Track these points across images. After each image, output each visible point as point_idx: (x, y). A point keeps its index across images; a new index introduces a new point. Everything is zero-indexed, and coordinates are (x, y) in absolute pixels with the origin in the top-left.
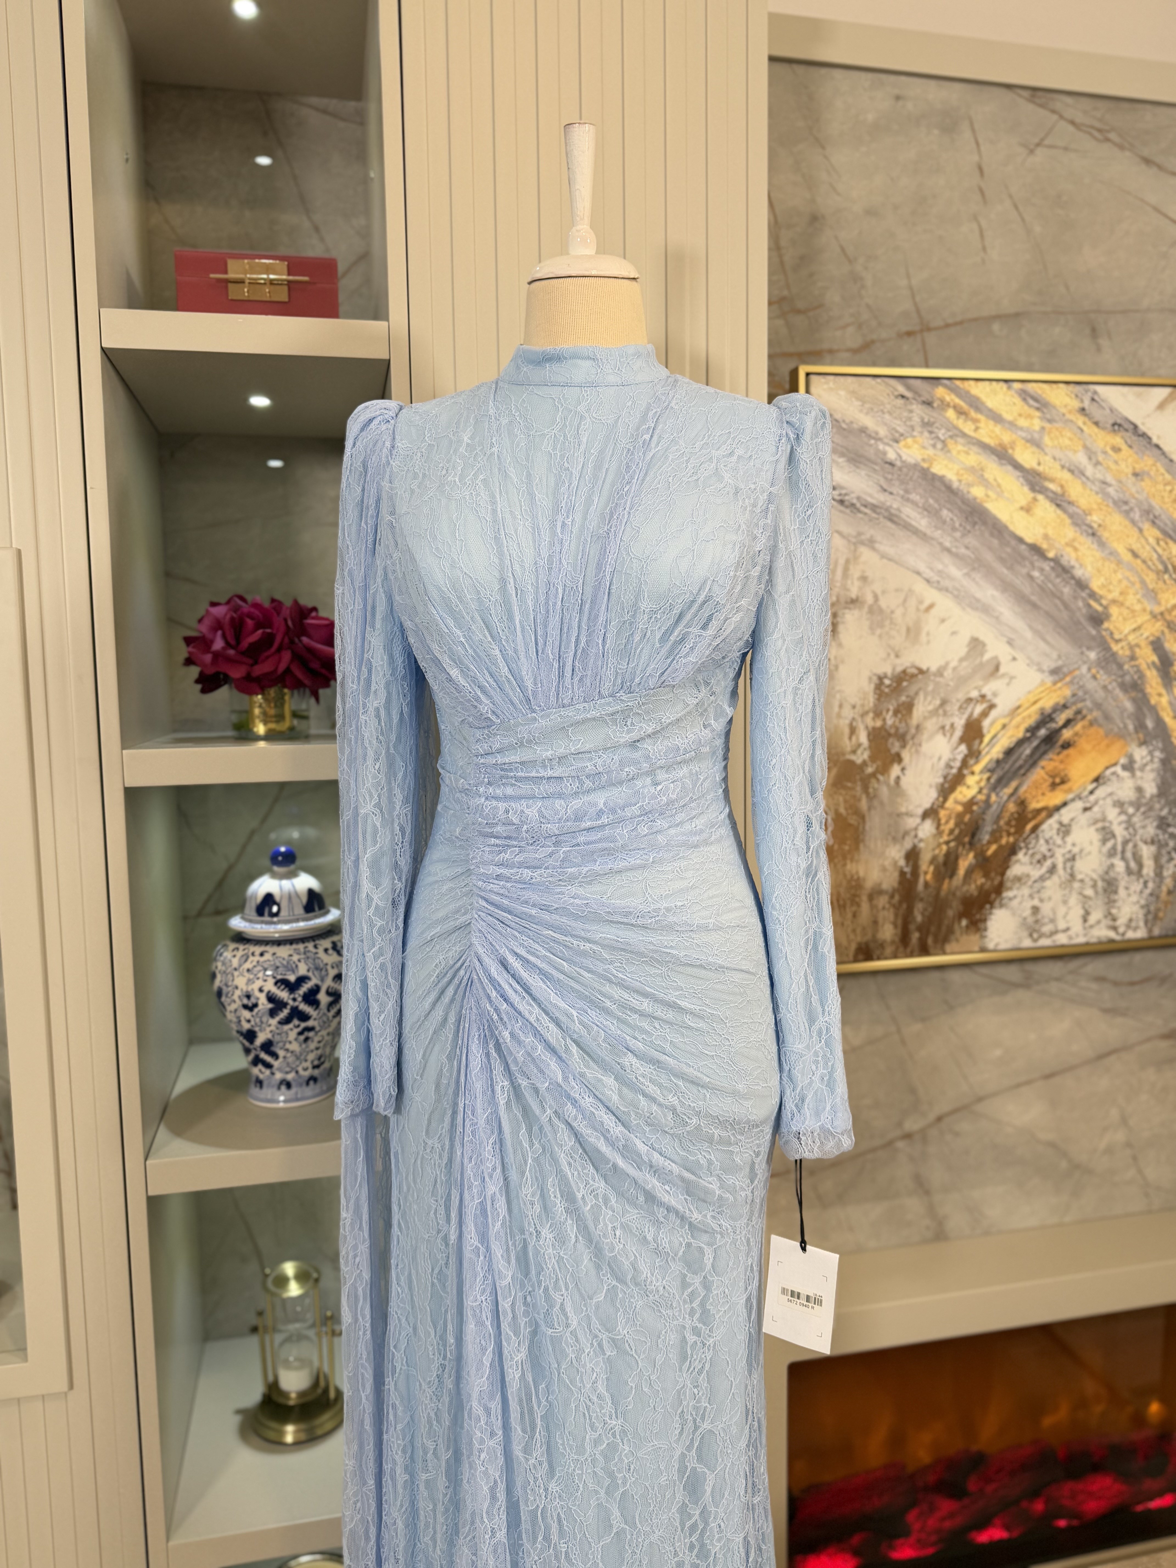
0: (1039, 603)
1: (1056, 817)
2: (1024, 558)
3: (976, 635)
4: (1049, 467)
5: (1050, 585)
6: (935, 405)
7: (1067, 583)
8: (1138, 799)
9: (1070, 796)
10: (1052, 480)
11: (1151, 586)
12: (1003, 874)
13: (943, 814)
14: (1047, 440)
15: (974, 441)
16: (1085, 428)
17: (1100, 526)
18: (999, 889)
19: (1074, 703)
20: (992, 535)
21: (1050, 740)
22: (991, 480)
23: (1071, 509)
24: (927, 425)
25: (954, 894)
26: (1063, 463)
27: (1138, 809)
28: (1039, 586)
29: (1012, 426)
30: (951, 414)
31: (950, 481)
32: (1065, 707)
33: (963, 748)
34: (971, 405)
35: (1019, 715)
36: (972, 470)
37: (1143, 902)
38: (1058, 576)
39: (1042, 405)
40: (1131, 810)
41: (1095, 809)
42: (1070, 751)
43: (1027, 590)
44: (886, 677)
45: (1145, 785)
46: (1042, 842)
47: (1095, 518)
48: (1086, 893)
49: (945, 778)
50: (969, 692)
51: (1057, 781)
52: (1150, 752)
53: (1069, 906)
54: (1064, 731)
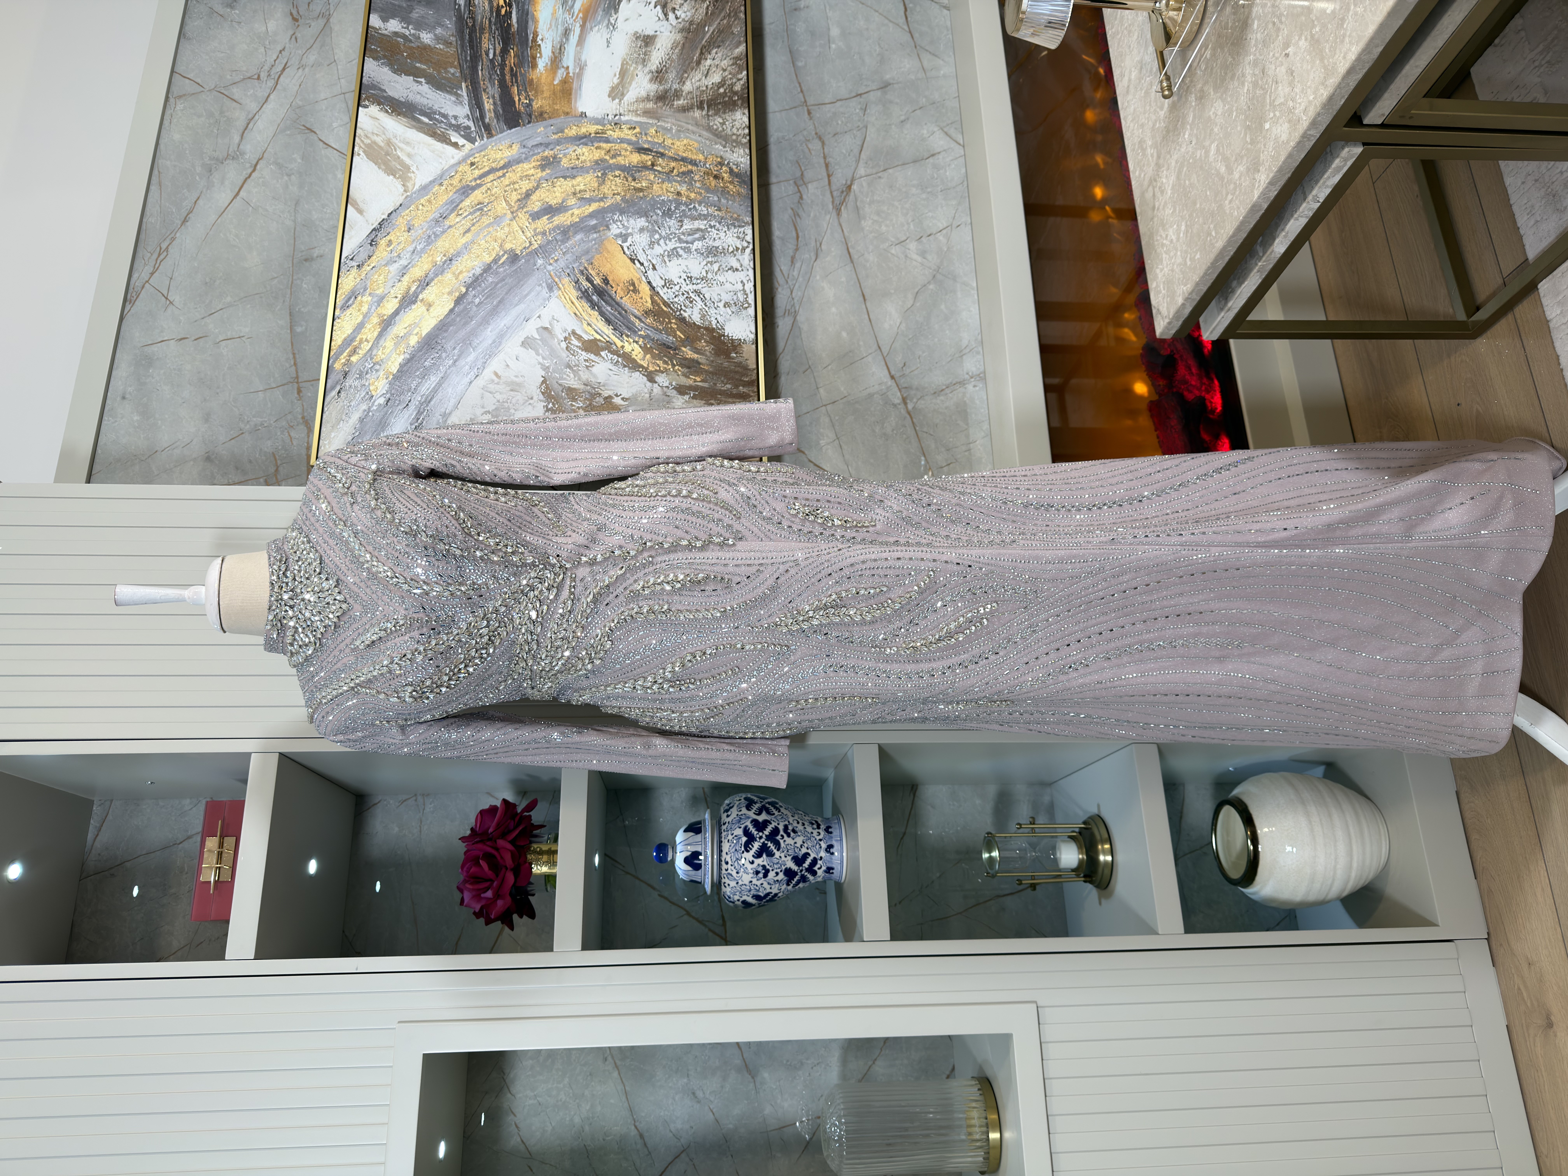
0: (499, 299)
1: (659, 289)
2: (465, 309)
3: (519, 343)
4: (399, 290)
5: (487, 290)
6: (347, 370)
7: (485, 279)
8: (648, 231)
9: (644, 278)
10: (409, 288)
11: (492, 220)
12: (699, 327)
13: (651, 368)
14: (379, 292)
15: (376, 342)
16: (373, 265)
17: (444, 256)
18: (710, 330)
19: (575, 275)
20: (446, 331)
21: (601, 292)
22: (406, 331)
23: (431, 275)
24: (361, 376)
25: (712, 361)
26: (397, 281)
27: (657, 232)
28: (486, 298)
29: (366, 316)
30: (354, 359)
31: (403, 360)
32: (577, 281)
33: (603, 353)
34: (349, 344)
35: (581, 314)
36: (397, 345)
37: (725, 229)
38: (480, 286)
39: (354, 295)
40: (657, 236)
41: (654, 262)
42: (610, 279)
43: (489, 307)
44: (547, 406)
45: (639, 226)
46: (676, 300)
47: (439, 259)
48: (716, 269)
49: (625, 366)
50: (562, 349)
51: (632, 288)
52: (614, 222)
53: (725, 281)
54: (595, 282)
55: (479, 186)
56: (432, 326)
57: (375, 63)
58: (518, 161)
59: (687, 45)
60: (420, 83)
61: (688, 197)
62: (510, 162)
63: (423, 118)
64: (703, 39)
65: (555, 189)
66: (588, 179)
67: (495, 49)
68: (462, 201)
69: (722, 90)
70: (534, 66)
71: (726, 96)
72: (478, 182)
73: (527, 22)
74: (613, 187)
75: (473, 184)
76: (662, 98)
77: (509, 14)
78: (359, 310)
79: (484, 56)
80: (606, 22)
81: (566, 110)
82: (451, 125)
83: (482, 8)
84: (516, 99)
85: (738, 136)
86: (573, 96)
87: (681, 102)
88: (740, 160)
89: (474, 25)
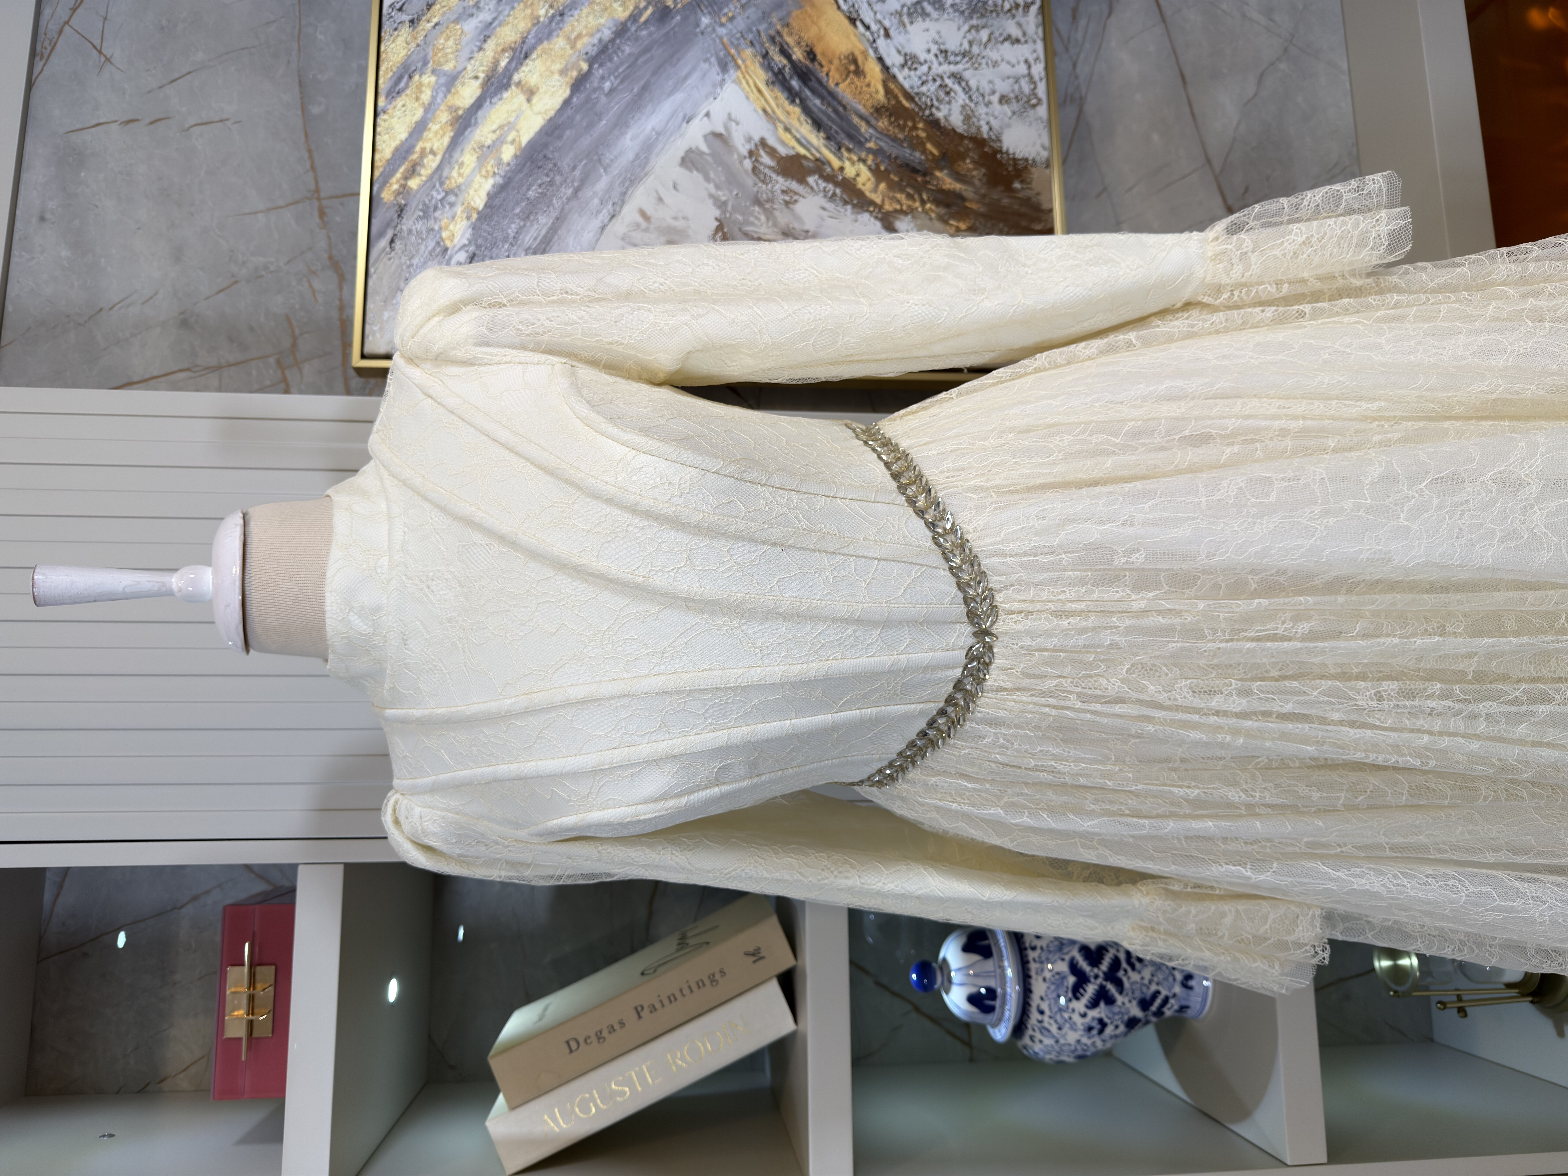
0: (642, 83)
1: (895, 71)
2: (588, 100)
3: (678, 159)
4: (480, 65)
5: (621, 70)
6: (403, 202)
7: (619, 48)
9: (871, 52)
10: (496, 63)
12: (961, 137)
13: (889, 207)
14: (448, 67)
15: (447, 156)
16: (435, 20)
17: (551, 7)
18: (979, 142)
19: (762, 44)
20: (560, 137)
21: (805, 75)
22: (494, 137)
23: (531, 40)
24: (427, 213)
25: (984, 196)
26: (476, 49)
28: (622, 82)
29: (430, 109)
30: (414, 183)
31: (493, 186)
32: (765, 56)
33: (812, 180)
34: (405, 158)
35: (774, 112)
36: (481, 160)
38: (611, 60)
39: (406, 72)
41: (887, 24)
42: (818, 51)
43: (627, 96)
46: (924, 89)
47: (542, 12)
48: (985, 39)
49: (846, 202)
50: (746, 171)
51: (853, 68)
53: (999, 59)
54: (794, 57)
56: (537, 128)
78: (417, 99)
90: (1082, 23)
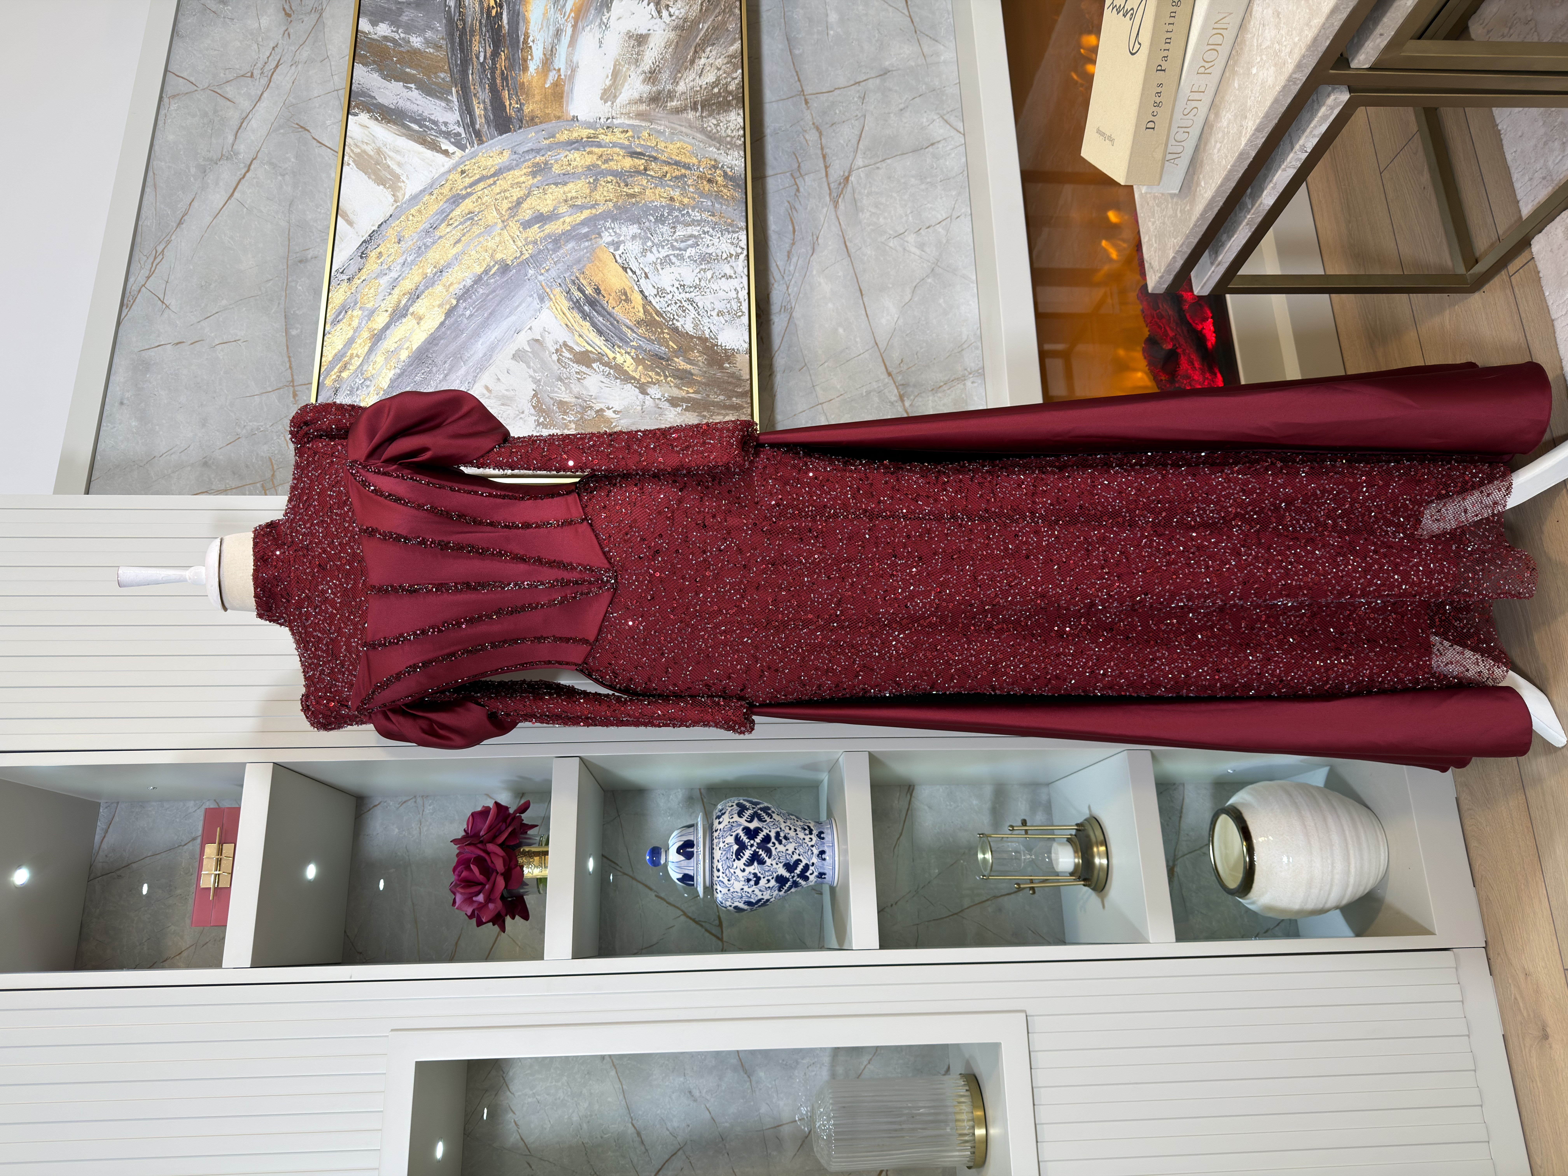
0: (490, 311)
1: (651, 298)
2: (456, 321)
3: (510, 356)
4: (389, 303)
5: (478, 302)
6: (338, 386)
7: (476, 290)
8: (640, 238)
9: (636, 287)
10: (399, 302)
11: (483, 230)
12: (692, 337)
13: (643, 380)
14: (369, 306)
15: (366, 358)
16: (363, 278)
17: (435, 267)
18: (703, 340)
19: (566, 285)
20: (436, 345)
21: (592, 303)
22: (396, 345)
23: (422, 288)
24: (352, 392)
25: (705, 372)
26: (387, 294)
27: (649, 239)
28: (477, 311)
29: (357, 330)
30: (345, 375)
31: (394, 375)
32: (568, 291)
33: (594, 365)
34: (340, 360)
35: (573, 326)
37: (719, 235)
38: (470, 298)
39: (344, 309)
40: (649, 244)
41: (647, 270)
42: (602, 288)
43: (479, 319)
44: (538, 421)
45: (631, 233)
46: (669, 309)
47: (429, 271)
48: (709, 277)
49: (617, 378)
50: (553, 361)
51: (624, 297)
52: (606, 230)
53: (718, 289)
54: (587, 292)
55: (469, 195)
56: (423, 339)
57: (365, 69)
58: (509, 168)
59: (681, 43)
60: (410, 88)
61: (681, 202)
62: (500, 169)
63: (413, 125)
64: (696, 37)
65: (547, 196)
66: (580, 185)
67: (485, 52)
68: (452, 210)
69: (716, 90)
70: (525, 69)
71: (720, 96)
72: (469, 190)
73: (518, 24)
74: (605, 193)
75: (464, 192)
76: (655, 99)
77: (499, 15)
79: (475, 59)
80: (599, 21)
81: (558, 114)
82: (441, 132)
83: (472, 10)
84: (507, 103)
85: (733, 137)
86: (565, 99)
87: (674, 104)
88: (734, 162)
89: (464, 28)
90: (794, 260)
